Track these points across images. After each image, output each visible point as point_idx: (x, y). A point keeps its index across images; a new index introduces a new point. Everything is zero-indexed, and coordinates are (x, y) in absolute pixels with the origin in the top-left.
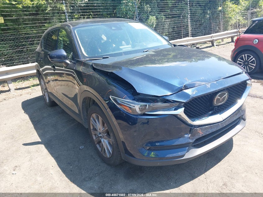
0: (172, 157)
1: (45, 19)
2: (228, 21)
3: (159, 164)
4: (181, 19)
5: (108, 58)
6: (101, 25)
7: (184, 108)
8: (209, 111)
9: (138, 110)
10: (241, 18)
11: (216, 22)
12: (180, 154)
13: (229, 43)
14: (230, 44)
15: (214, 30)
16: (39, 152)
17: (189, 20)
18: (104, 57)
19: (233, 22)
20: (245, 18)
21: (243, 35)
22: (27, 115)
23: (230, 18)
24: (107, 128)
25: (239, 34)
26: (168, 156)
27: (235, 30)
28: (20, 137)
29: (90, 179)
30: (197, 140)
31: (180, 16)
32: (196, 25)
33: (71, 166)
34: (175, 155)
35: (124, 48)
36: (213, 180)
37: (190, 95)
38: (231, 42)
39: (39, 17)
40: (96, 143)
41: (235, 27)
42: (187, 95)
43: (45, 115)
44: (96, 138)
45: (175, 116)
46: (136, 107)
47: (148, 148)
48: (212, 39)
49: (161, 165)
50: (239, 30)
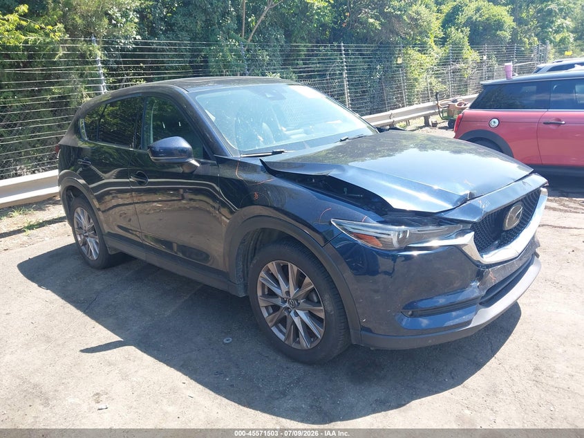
0: (453, 325)
1: (49, 76)
2: (413, 86)
3: (430, 341)
4: (327, 80)
5: (283, 152)
6: (244, 88)
7: (473, 233)
8: (495, 240)
9: (395, 241)
10: (434, 80)
11: (391, 88)
12: (465, 318)
13: (421, 128)
14: (424, 129)
15: (389, 103)
16: (134, 361)
17: (346, 83)
18: (275, 150)
19: (421, 86)
20: (440, 80)
21: (467, 111)
22: (49, 291)
23: (416, 80)
24: (313, 286)
25: (437, 110)
26: (447, 324)
27: (431, 104)
28: (67, 337)
29: (284, 394)
30: (489, 291)
31: (324, 75)
32: (356, 92)
33: (226, 376)
34: (457, 321)
35: (291, 135)
36: (514, 365)
37: (482, 210)
38: (424, 127)
39: (37, 70)
40: (270, 325)
41: (425, 97)
42: (476, 210)
43: (97, 287)
44: (269, 314)
45: (458, 248)
46: (392, 235)
47: (410, 313)
48: (392, 120)
49: (433, 344)
50: (436, 102)
